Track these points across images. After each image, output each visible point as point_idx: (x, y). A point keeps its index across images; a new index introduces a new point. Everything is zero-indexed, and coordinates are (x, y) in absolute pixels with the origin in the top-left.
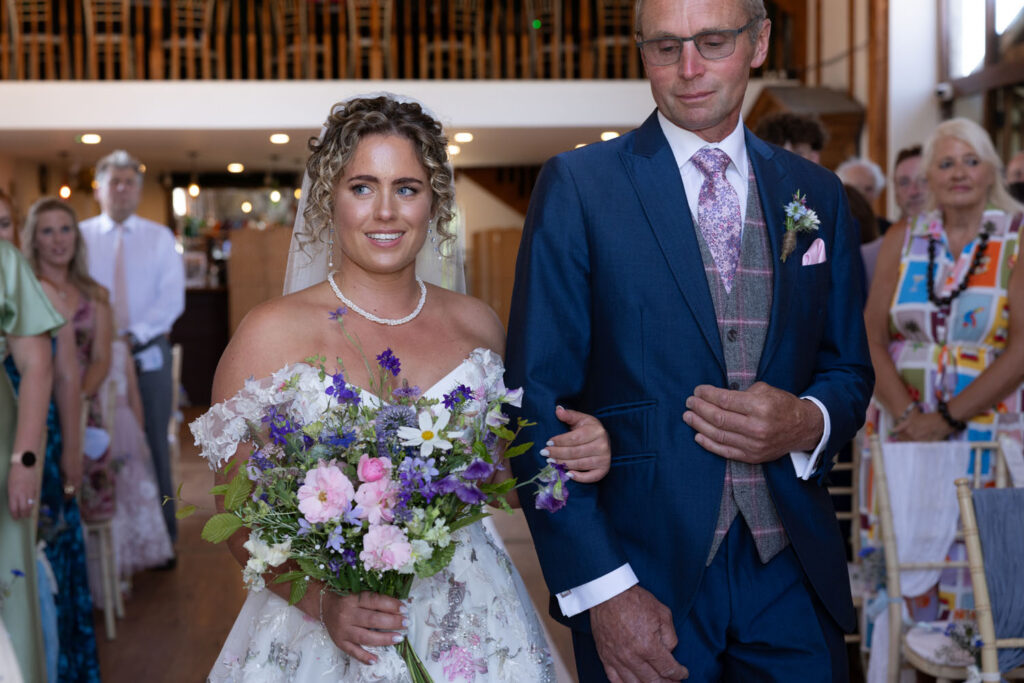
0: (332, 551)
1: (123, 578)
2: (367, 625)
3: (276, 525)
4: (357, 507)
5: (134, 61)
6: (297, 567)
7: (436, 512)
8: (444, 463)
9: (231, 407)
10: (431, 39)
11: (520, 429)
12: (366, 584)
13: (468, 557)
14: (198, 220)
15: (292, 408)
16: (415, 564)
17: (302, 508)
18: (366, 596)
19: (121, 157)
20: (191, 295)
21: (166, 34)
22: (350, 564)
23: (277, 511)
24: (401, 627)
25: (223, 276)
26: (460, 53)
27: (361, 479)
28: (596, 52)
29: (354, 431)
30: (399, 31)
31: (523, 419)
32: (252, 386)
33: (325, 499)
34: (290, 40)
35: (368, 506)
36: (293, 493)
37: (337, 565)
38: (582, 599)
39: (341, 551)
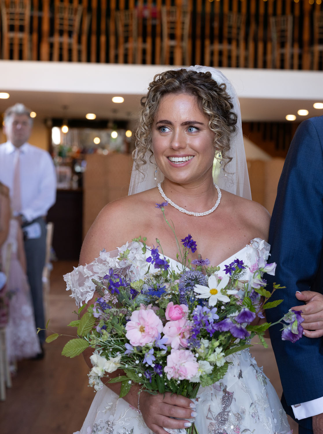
0: (147, 365)
1: (11, 363)
2: (168, 415)
3: (111, 346)
4: (164, 337)
5: (31, 50)
6: (124, 374)
7: (217, 343)
8: (223, 310)
9: (91, 269)
10: (212, 43)
11: (274, 290)
12: (169, 387)
13: (237, 375)
14: (67, 147)
15: (130, 270)
16: (201, 377)
17: (128, 336)
18: (168, 395)
19: (20, 108)
20: (60, 193)
21: (51, 33)
22: (158, 374)
23: (112, 337)
24: (190, 417)
25: (80, 182)
26: (230, 51)
27: (168, 319)
28: (312, 54)
29: (165, 287)
30: (193, 37)
31: (277, 284)
32: (104, 255)
33: (144, 331)
34: (126, 40)
35: (172, 336)
36: (123, 326)
37: (150, 374)
38: (307, 410)
39: (153, 366)
